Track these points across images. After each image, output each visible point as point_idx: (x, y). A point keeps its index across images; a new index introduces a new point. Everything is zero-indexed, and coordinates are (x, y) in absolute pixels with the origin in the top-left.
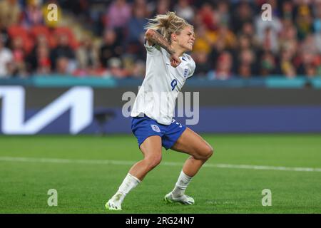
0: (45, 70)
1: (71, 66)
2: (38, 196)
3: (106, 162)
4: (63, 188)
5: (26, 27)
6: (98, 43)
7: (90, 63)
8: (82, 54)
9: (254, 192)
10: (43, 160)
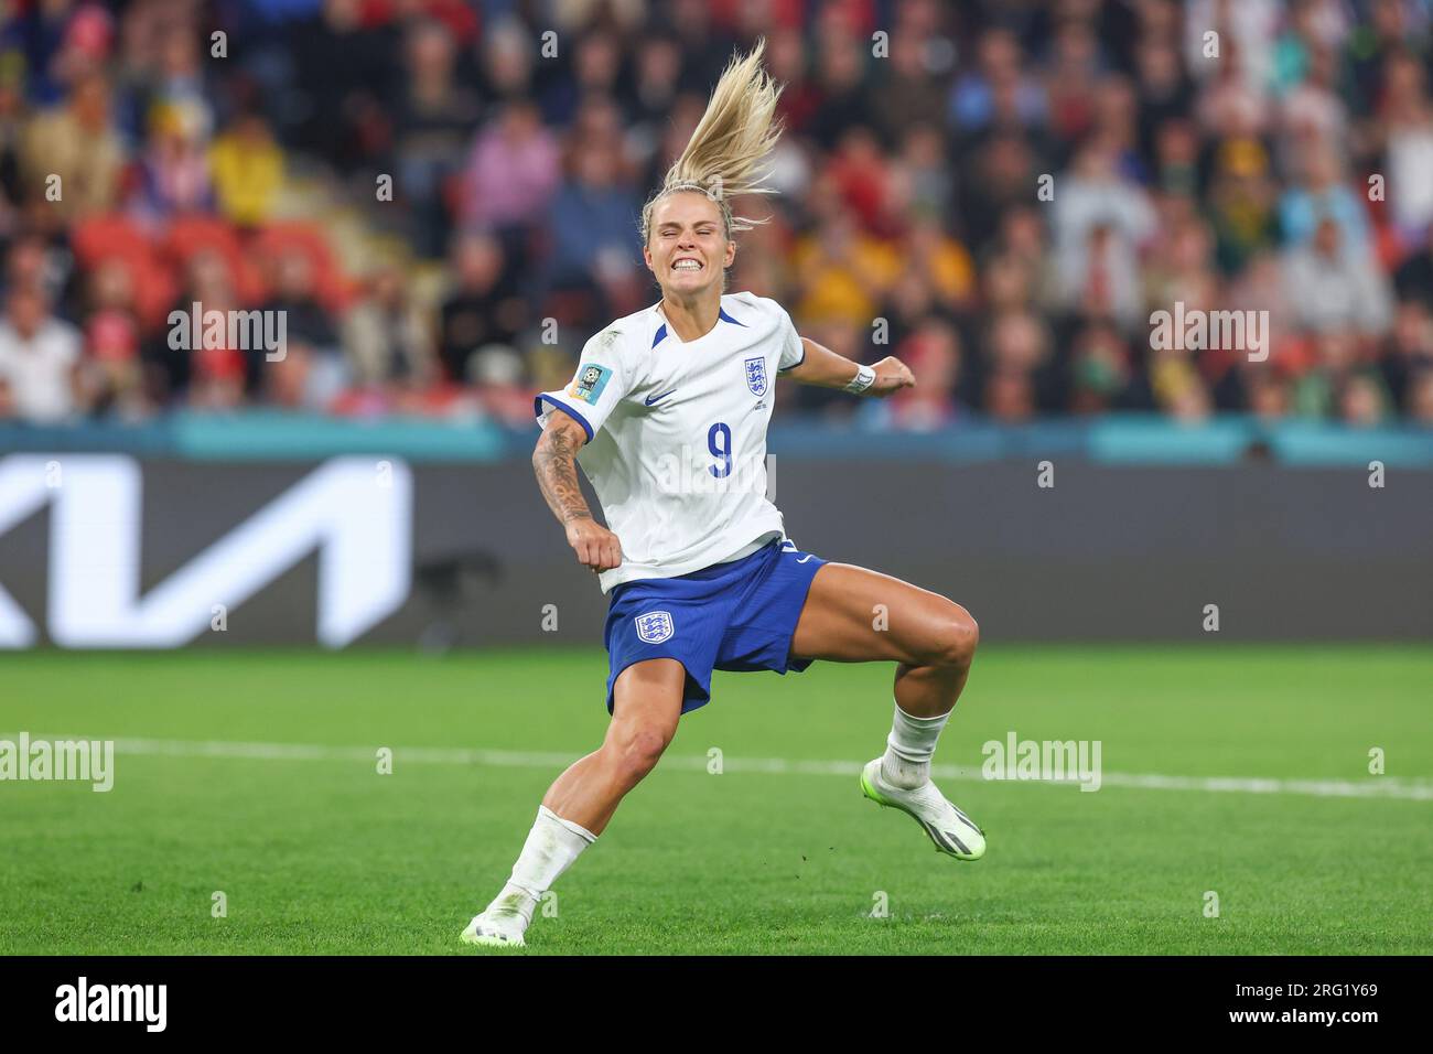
0: (220, 391)
1: (324, 379)
2: (194, 891)
3: (463, 756)
4: (293, 858)
5: (144, 222)
6: (428, 287)
7: (398, 364)
8: (365, 331)
9: (1046, 873)
10: (214, 749)
